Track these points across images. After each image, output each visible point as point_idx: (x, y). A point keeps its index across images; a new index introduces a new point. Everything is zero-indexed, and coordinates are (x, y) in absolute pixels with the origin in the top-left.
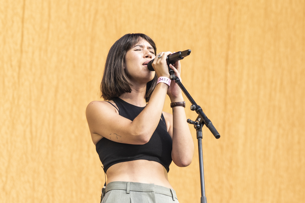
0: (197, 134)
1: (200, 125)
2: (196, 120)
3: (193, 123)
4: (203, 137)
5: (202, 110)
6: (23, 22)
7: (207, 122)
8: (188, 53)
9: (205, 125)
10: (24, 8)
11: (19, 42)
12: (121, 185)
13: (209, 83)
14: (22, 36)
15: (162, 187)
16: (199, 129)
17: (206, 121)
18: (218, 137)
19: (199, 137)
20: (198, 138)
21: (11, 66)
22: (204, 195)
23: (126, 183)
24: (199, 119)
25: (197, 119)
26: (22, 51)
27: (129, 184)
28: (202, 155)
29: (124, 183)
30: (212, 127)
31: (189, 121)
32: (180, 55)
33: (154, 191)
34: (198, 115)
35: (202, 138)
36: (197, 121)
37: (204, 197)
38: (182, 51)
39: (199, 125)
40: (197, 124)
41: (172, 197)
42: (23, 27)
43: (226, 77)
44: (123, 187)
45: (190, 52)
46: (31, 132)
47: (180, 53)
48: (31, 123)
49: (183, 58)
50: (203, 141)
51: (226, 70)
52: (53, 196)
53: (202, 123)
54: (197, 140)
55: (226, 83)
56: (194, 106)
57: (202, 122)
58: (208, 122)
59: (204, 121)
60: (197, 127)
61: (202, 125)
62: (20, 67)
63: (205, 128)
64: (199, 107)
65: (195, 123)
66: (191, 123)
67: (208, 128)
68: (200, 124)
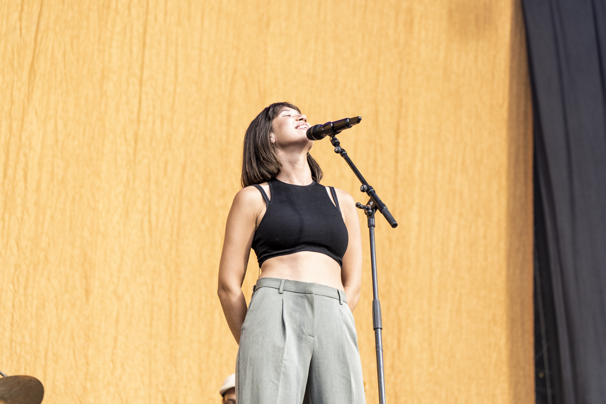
0: (369, 221)
1: (373, 211)
2: (367, 204)
3: (363, 208)
4: (376, 226)
5: (374, 191)
6: (141, 84)
7: (380, 207)
8: (357, 120)
9: (378, 210)
10: (142, 67)
11: (136, 110)
12: (274, 282)
13: (375, 160)
14: (140, 101)
15: (326, 286)
16: (370, 216)
17: (379, 205)
18: (394, 225)
19: (371, 226)
20: (369, 227)
21: (126, 140)
22: (377, 298)
23: (280, 281)
24: (371, 203)
25: (369, 203)
26: (139, 121)
27: (283, 282)
28: (374, 248)
29: (277, 280)
30: (387, 213)
31: (358, 206)
32: (348, 123)
33: (314, 292)
34: (370, 197)
35: (374, 227)
36: (368, 206)
37: (376, 301)
38: (350, 118)
39: (371, 211)
40: (368, 209)
41: (340, 300)
42: (141, 91)
43: (397, 153)
44: (276, 284)
45: (360, 120)
46: (150, 222)
47: (348, 120)
48: (150, 211)
49: (351, 127)
50: (376, 230)
51: (397, 145)
52: (177, 301)
53: (375, 208)
54: (368, 229)
55: (396, 161)
56: (365, 186)
57: (374, 206)
58: (382, 207)
59: (378, 205)
60: (369, 213)
61: (374, 210)
62: (136, 141)
63: (378, 215)
64: (371, 188)
65: (366, 208)
66: (360, 208)
67: (382, 214)
68: (372, 209)
